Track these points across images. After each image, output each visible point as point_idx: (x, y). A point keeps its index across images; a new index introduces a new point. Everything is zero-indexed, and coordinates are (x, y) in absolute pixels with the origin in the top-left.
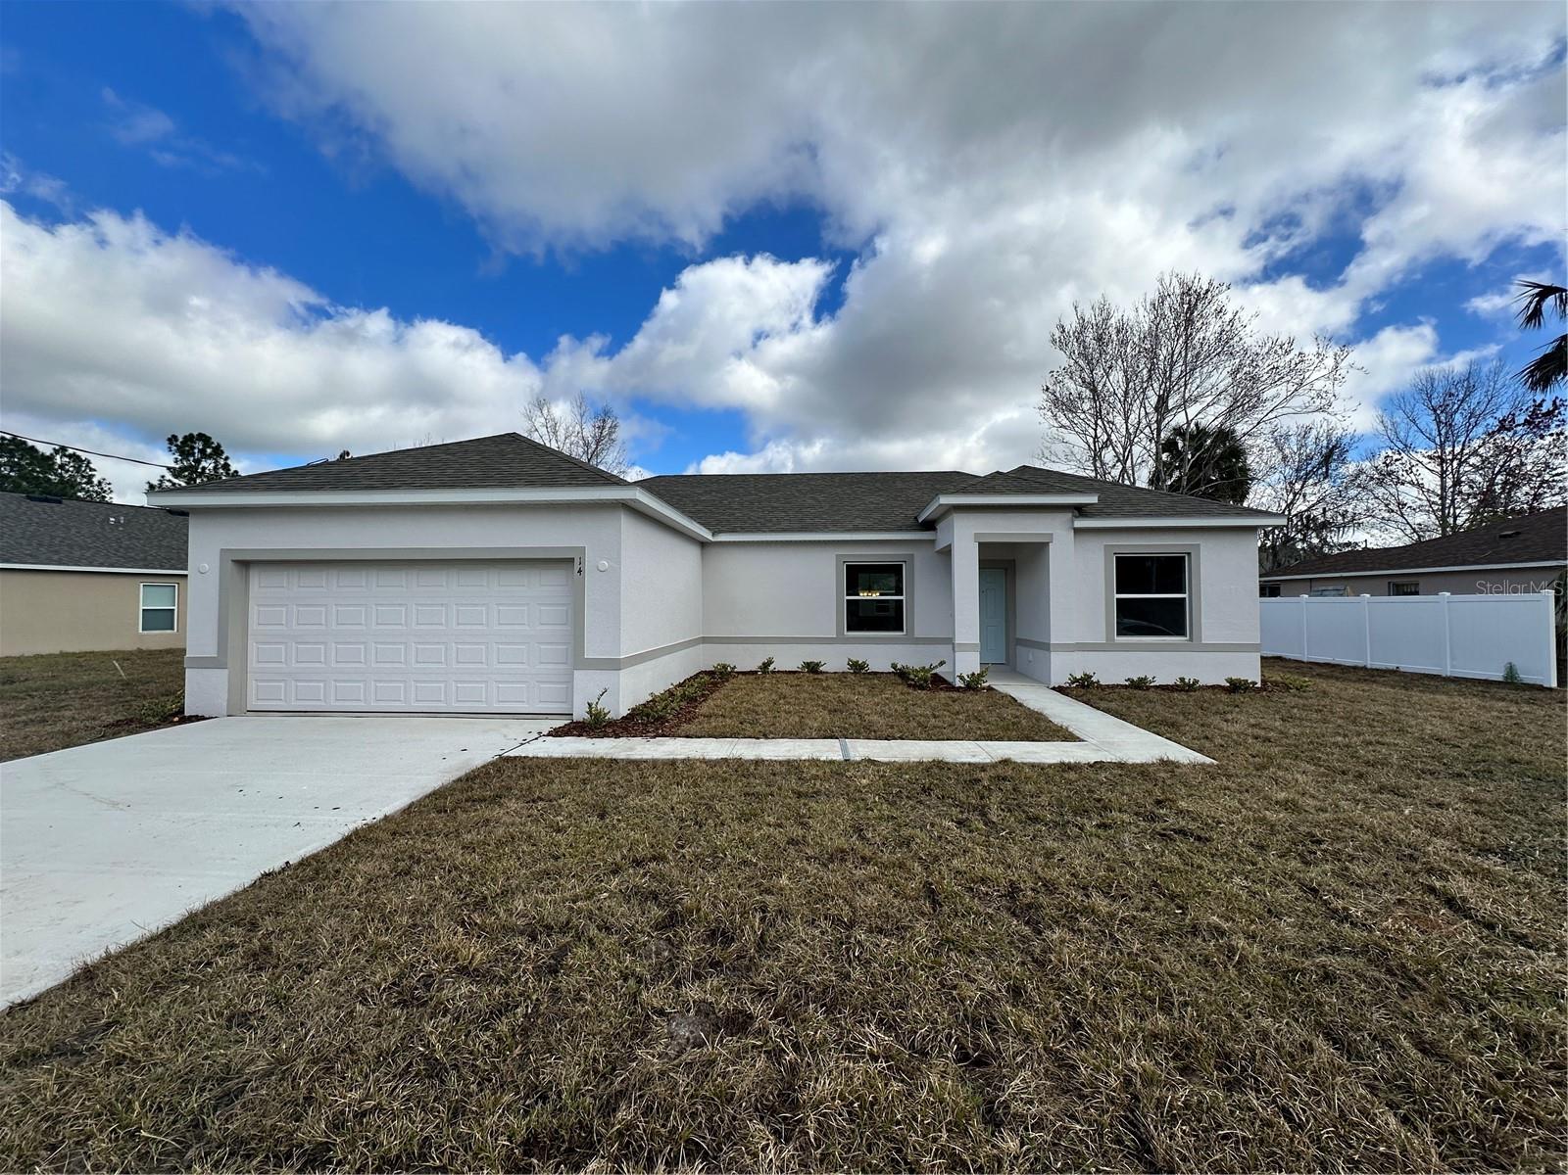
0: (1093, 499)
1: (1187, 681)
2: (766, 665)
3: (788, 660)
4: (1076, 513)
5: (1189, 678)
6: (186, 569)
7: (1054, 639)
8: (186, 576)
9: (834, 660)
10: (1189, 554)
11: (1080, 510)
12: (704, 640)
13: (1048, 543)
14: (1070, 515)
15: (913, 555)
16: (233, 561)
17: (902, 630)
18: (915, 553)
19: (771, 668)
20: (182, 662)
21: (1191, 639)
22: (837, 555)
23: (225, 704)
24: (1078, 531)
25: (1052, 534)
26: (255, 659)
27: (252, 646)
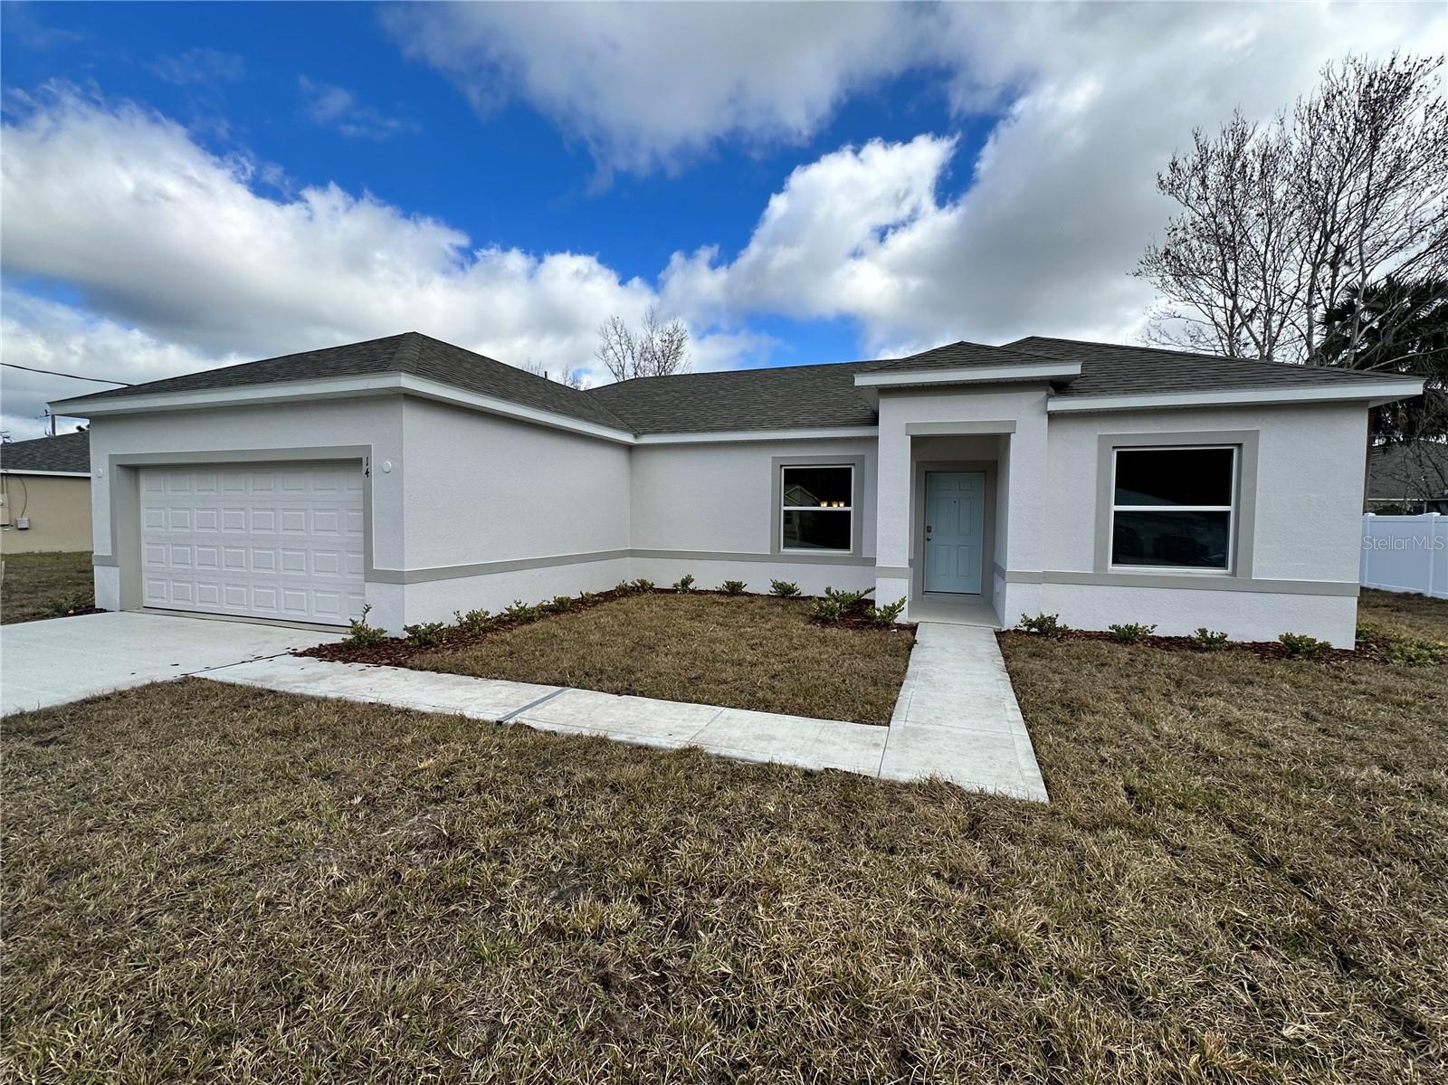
0: (1073, 369)
1: (1209, 635)
2: (686, 582)
3: (709, 578)
4: (1052, 390)
5: (1214, 630)
6: (88, 470)
7: (1011, 567)
8: (89, 478)
9: (759, 581)
10: (1239, 445)
11: (1060, 387)
12: (632, 553)
13: (1009, 434)
14: (1043, 394)
15: (863, 456)
16: (119, 465)
17: (848, 548)
18: (867, 455)
19: (691, 586)
20: (90, 561)
21: (1234, 573)
22: (773, 458)
23: (118, 600)
24: (1053, 417)
25: (1015, 421)
26: (146, 560)
27: (144, 547)
